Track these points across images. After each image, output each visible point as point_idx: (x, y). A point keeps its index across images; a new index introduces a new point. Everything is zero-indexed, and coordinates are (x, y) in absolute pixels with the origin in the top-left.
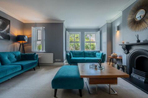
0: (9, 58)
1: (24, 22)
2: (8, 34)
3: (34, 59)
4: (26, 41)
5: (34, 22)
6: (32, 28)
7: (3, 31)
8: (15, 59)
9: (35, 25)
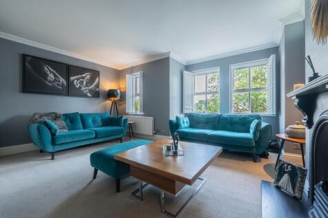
0: (93, 121)
1: (120, 69)
2: (97, 89)
3: (120, 126)
4: (119, 97)
5: (129, 66)
6: (127, 75)
7: (91, 87)
8: (101, 124)
9: (131, 70)
